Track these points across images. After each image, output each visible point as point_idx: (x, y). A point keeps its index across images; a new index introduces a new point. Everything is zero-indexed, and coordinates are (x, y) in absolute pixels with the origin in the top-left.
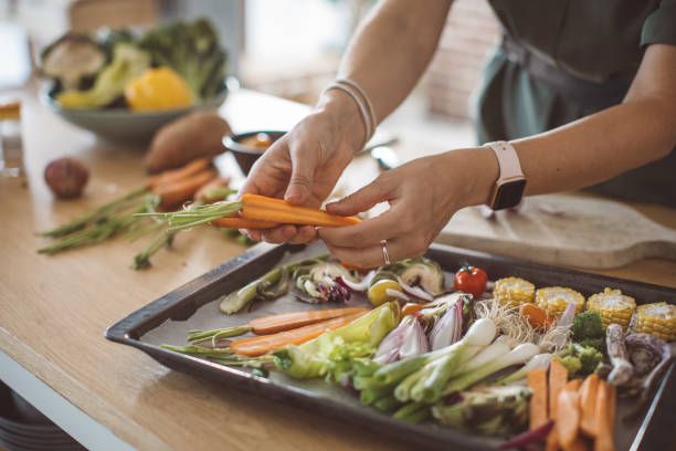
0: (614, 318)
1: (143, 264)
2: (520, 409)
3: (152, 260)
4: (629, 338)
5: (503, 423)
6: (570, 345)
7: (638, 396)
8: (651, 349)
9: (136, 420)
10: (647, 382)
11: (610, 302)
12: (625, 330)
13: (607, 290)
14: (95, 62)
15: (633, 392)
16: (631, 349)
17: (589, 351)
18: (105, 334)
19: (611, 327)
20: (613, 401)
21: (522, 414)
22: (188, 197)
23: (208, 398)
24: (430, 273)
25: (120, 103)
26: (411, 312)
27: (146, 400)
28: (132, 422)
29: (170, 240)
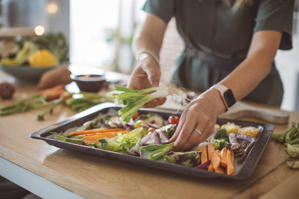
0: (232, 131)
1: (41, 118)
2: (197, 157)
3: (45, 117)
4: (238, 137)
5: (191, 163)
6: (215, 140)
7: (243, 155)
8: (247, 140)
9: (45, 165)
10: (246, 150)
11: (229, 127)
12: (236, 135)
13: (228, 123)
14: (15, 49)
15: (240, 153)
16: (239, 140)
17: (223, 140)
18: (30, 135)
19: (231, 134)
20: (233, 156)
21: (198, 159)
22: (57, 97)
23: (73, 159)
24: (158, 119)
25: (26, 64)
26: (152, 131)
27: (48, 160)
28: (43, 166)
29: (51, 112)
